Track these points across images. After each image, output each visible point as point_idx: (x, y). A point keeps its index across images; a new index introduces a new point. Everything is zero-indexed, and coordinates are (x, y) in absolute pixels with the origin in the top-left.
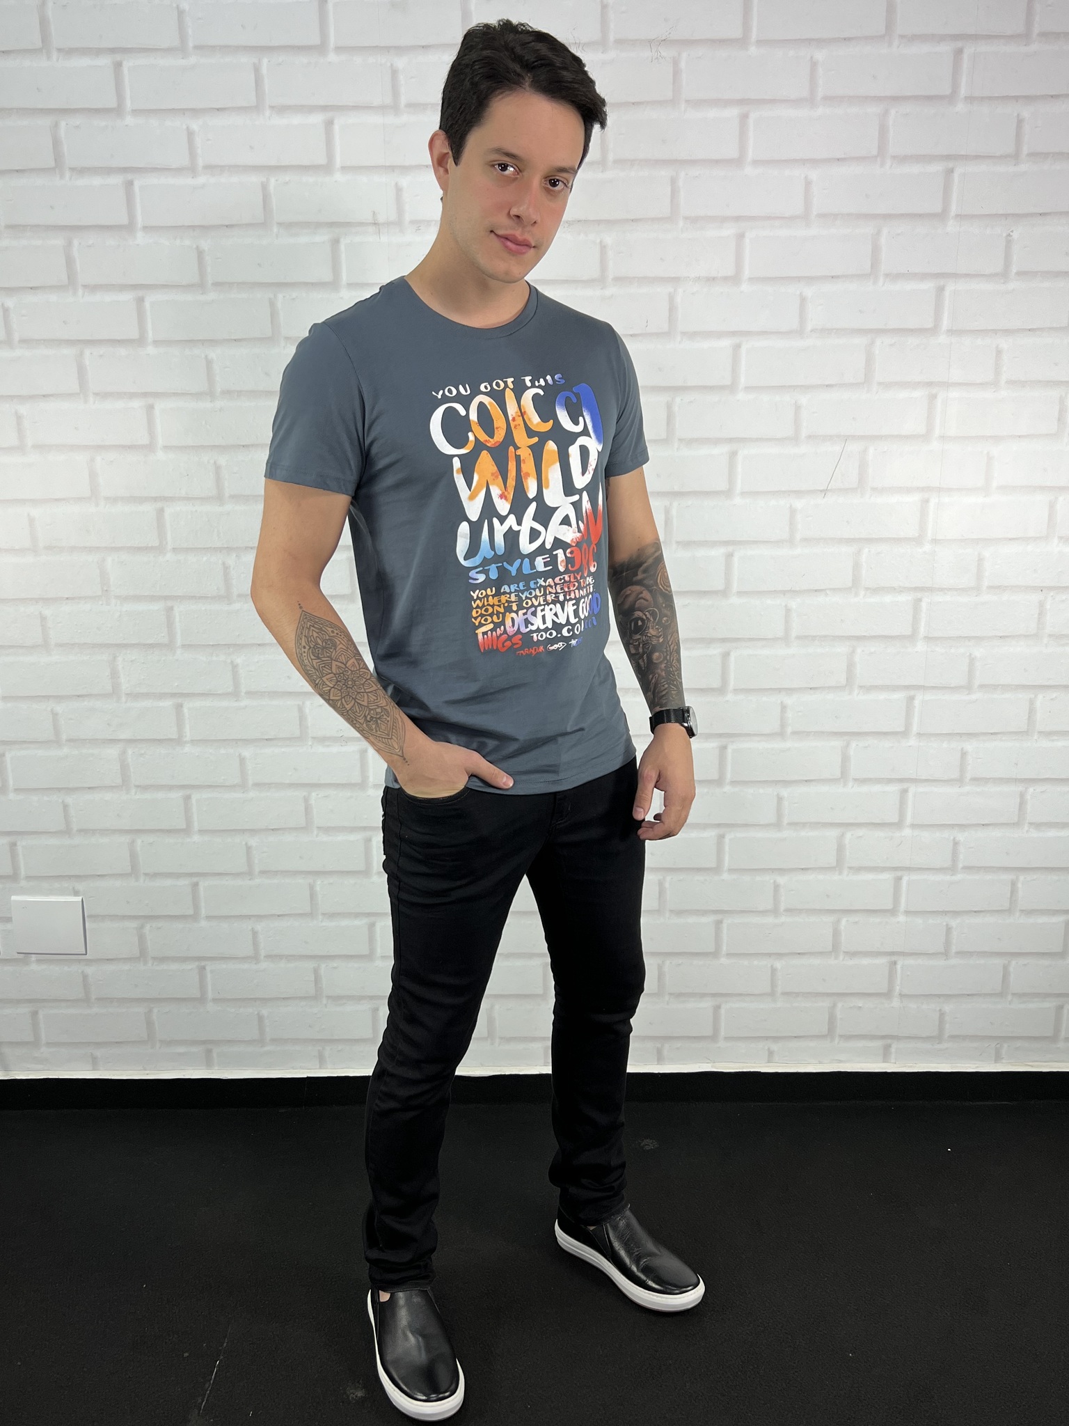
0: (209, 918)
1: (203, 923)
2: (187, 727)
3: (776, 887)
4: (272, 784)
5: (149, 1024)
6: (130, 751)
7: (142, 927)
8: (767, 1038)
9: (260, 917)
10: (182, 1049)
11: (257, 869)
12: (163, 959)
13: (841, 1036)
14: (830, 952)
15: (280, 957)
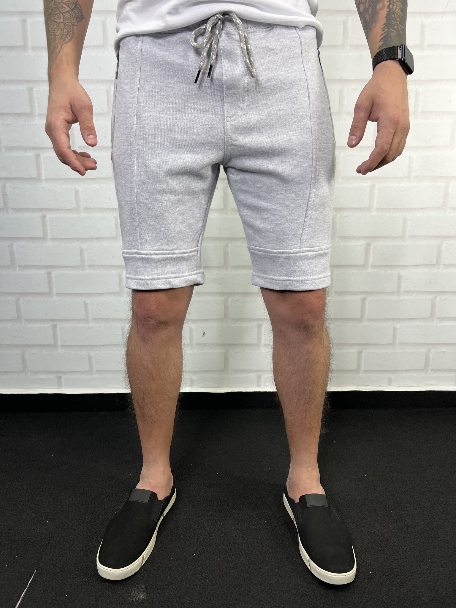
0: (58, 294)
1: (55, 298)
2: (43, 169)
3: (400, 277)
4: (95, 208)
5: (24, 361)
6: (8, 186)
7: (18, 300)
8: (389, 371)
9: (89, 295)
10: (43, 376)
11: (86, 264)
12: (31, 320)
13: (432, 370)
14: (429, 318)
15: (102, 320)
